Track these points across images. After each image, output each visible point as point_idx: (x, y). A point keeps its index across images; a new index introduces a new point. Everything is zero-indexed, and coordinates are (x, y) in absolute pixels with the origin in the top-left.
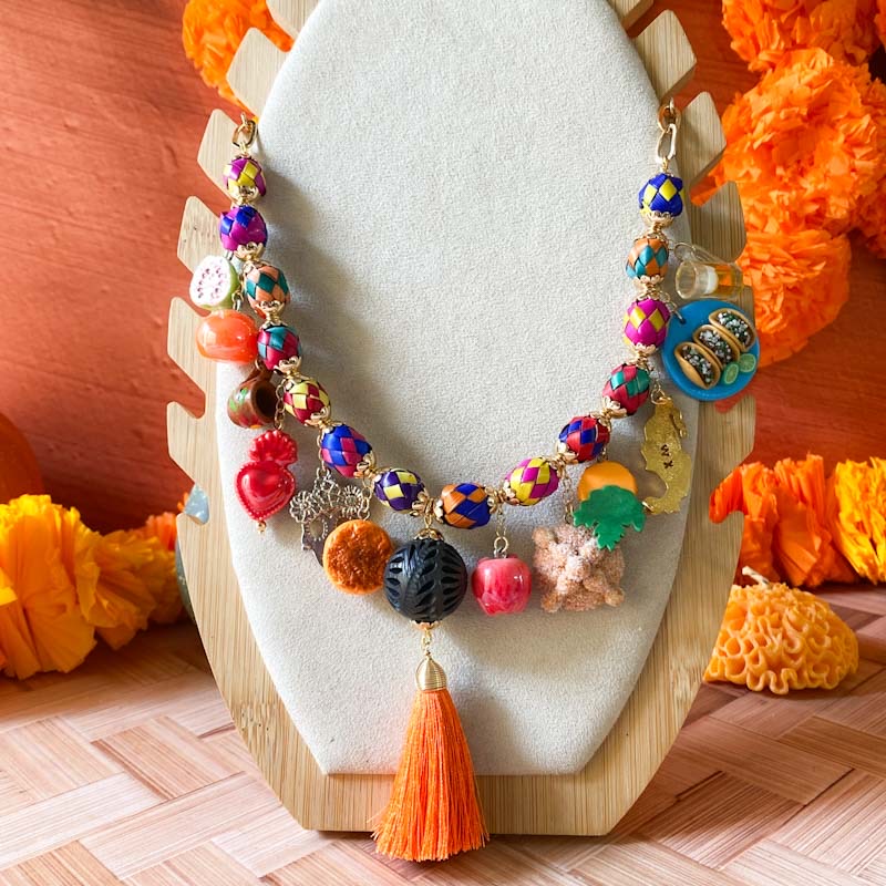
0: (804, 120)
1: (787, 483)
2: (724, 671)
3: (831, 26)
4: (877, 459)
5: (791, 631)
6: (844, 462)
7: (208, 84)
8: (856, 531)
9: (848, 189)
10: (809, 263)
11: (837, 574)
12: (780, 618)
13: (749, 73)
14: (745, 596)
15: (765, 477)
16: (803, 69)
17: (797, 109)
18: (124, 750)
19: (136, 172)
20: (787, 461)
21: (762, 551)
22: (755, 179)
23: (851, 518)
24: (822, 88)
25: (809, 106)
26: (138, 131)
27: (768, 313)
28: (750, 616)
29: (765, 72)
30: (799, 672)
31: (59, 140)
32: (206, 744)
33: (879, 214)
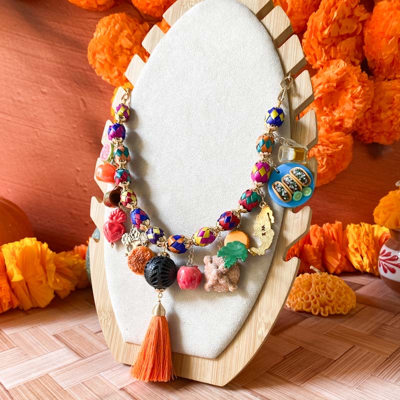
0: (335, 88)
1: (327, 233)
2: (302, 307)
3: (346, 50)
4: (363, 223)
5: (329, 291)
6: (350, 224)
7: (98, 75)
8: (355, 252)
9: (352, 116)
10: (336, 145)
11: (347, 268)
12: (325, 286)
13: (312, 69)
14: (311, 277)
15: (319, 230)
16: (334, 68)
17: (332, 84)
18: (66, 338)
19: (70, 110)
20: (327, 224)
21: (318, 260)
23: (353, 246)
24: (342, 75)
25: (337, 83)
26: (70, 94)
27: (320, 165)
28: (313, 285)
29: (319, 69)
30: (333, 308)
31: (39, 97)
32: (98, 336)
33: (365, 125)
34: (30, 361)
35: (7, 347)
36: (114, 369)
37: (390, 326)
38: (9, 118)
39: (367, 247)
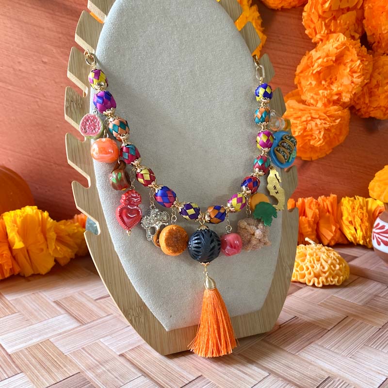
0: (334, 62)
1: (322, 205)
2: (297, 278)
3: (346, 24)
4: (358, 196)
5: (324, 263)
6: (345, 197)
8: (349, 224)
9: (350, 90)
10: (334, 119)
11: (341, 241)
12: (320, 258)
13: (312, 43)
14: (306, 249)
15: (314, 203)
16: (334, 41)
17: (331, 58)
18: (66, 305)
20: (323, 197)
21: (312, 231)
22: (313, 86)
23: (347, 219)
24: (341, 49)
25: (336, 57)
27: (317, 138)
28: (308, 257)
29: (318, 43)
30: (326, 278)
31: (40, 67)
32: (97, 303)
33: (362, 100)
34: (31, 326)
35: (9, 312)
36: (113, 335)
37: (382, 297)
38: (10, 87)
39: (361, 220)
